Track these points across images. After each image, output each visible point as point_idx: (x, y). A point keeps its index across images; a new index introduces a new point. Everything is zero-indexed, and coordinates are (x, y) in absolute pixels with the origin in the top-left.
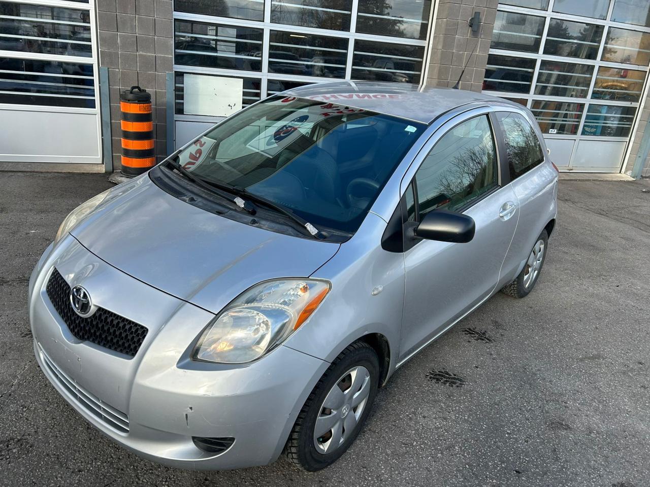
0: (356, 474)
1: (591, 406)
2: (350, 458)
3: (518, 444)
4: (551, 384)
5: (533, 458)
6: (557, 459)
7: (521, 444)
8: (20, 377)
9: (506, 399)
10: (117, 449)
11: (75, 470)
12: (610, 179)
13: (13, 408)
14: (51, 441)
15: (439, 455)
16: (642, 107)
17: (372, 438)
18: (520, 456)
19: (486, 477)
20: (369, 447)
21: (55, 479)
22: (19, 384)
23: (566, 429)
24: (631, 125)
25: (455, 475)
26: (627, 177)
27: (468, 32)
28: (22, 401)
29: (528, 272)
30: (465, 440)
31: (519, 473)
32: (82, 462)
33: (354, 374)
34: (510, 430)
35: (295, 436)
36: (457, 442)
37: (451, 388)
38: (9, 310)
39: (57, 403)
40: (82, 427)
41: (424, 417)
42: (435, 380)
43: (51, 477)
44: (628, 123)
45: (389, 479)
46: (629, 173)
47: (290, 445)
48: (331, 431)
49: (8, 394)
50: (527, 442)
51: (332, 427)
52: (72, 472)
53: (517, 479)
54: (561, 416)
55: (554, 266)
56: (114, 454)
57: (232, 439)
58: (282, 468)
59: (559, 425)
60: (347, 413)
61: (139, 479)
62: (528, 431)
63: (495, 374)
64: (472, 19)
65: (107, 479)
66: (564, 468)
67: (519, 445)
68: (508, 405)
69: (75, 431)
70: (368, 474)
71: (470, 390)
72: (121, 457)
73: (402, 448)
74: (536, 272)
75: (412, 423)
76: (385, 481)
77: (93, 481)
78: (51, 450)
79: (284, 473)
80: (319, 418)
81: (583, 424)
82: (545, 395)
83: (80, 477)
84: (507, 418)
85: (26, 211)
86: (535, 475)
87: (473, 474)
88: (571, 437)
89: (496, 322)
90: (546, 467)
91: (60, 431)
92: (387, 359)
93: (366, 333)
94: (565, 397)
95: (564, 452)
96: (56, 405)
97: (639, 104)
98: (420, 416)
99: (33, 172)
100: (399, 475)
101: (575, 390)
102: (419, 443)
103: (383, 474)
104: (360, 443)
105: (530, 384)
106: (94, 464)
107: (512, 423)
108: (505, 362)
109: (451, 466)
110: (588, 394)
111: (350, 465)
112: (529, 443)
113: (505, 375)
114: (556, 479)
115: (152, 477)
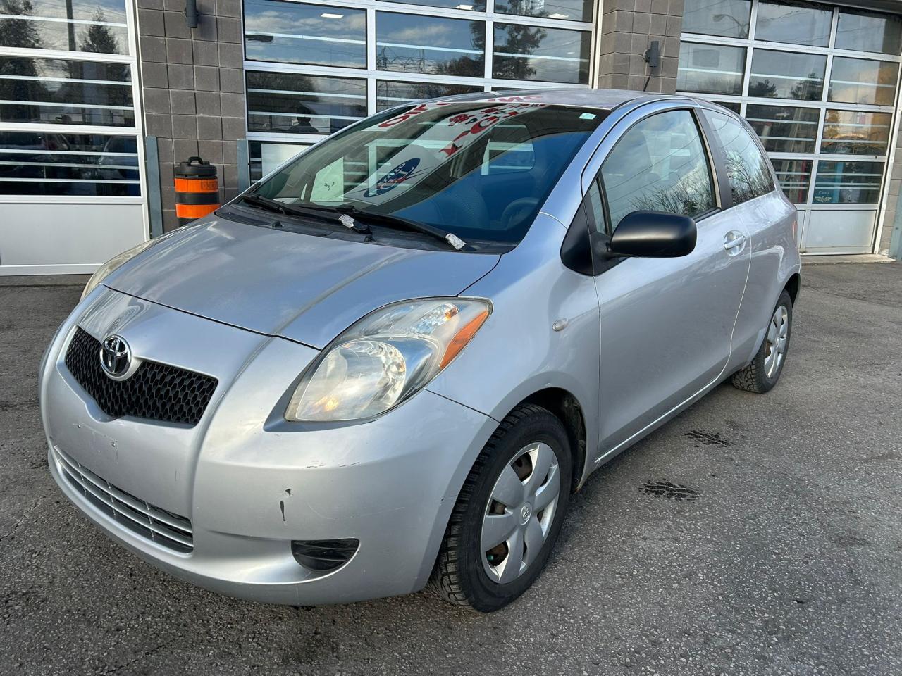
0: (549, 616)
1: (893, 515)
2: (538, 596)
3: (793, 566)
4: (829, 491)
5: (821, 583)
6: (857, 583)
7: (797, 566)
8: (28, 517)
9: (765, 512)
10: (177, 599)
11: (111, 629)
12: (861, 261)
13: (16, 553)
14: (74, 593)
15: (675, 586)
16: (891, 161)
17: (568, 569)
18: (800, 581)
19: (753, 610)
20: (565, 580)
21: (80, 642)
22: (27, 525)
23: (862, 545)
24: (879, 187)
25: (703, 610)
26: (883, 257)
27: (644, 69)
28: (30, 545)
29: (769, 353)
30: (711, 564)
31: (802, 603)
32: (122, 618)
33: (535, 455)
34: (777, 549)
35: (452, 542)
36: (699, 568)
37: (679, 502)
38: (15, 438)
39: (84, 545)
40: (122, 574)
41: (645, 539)
42: (654, 494)
43: (73, 640)
44: (875, 184)
45: (602, 621)
46: (885, 252)
47: (445, 560)
48: (505, 544)
49: (10, 538)
50: (807, 563)
51: (508, 539)
52: (107, 632)
53: (800, 611)
54: (852, 529)
55: (802, 357)
56: (172, 606)
57: (355, 543)
58: (433, 614)
59: (851, 539)
60: (528, 517)
61: (211, 636)
62: (805, 549)
63: (742, 482)
64: (648, 51)
65: (161, 638)
66: (871, 593)
67: (796, 568)
68: (768, 519)
69: (112, 579)
70: (568, 615)
71: (709, 503)
72: (182, 610)
73: (616, 579)
74: (780, 356)
75: (627, 548)
76: (596, 624)
77: (139, 642)
78: (74, 605)
79: (438, 619)
80: (486, 517)
81: (886, 537)
82: (822, 504)
83: (118, 638)
84: (770, 535)
85: (43, 327)
86: (827, 604)
87: (732, 607)
88: (873, 554)
89: (732, 422)
90: (842, 593)
91: (87, 580)
92: (581, 442)
93: (549, 385)
94: (854, 505)
95: (865, 573)
96: (82, 548)
97: (887, 157)
98: (639, 538)
99: (55, 285)
100: (617, 614)
101: (865, 497)
102: (641, 571)
103: (592, 614)
104: (550, 577)
105: (797, 493)
106: (141, 619)
107: (779, 541)
108: (753, 467)
109: (695, 598)
110: (885, 500)
111: (539, 605)
112: (810, 564)
113: (757, 483)
114: (861, 607)
115: (232, 633)
